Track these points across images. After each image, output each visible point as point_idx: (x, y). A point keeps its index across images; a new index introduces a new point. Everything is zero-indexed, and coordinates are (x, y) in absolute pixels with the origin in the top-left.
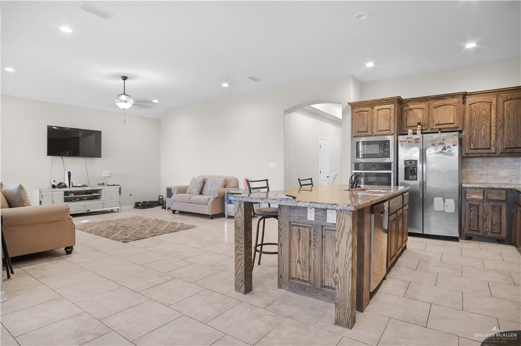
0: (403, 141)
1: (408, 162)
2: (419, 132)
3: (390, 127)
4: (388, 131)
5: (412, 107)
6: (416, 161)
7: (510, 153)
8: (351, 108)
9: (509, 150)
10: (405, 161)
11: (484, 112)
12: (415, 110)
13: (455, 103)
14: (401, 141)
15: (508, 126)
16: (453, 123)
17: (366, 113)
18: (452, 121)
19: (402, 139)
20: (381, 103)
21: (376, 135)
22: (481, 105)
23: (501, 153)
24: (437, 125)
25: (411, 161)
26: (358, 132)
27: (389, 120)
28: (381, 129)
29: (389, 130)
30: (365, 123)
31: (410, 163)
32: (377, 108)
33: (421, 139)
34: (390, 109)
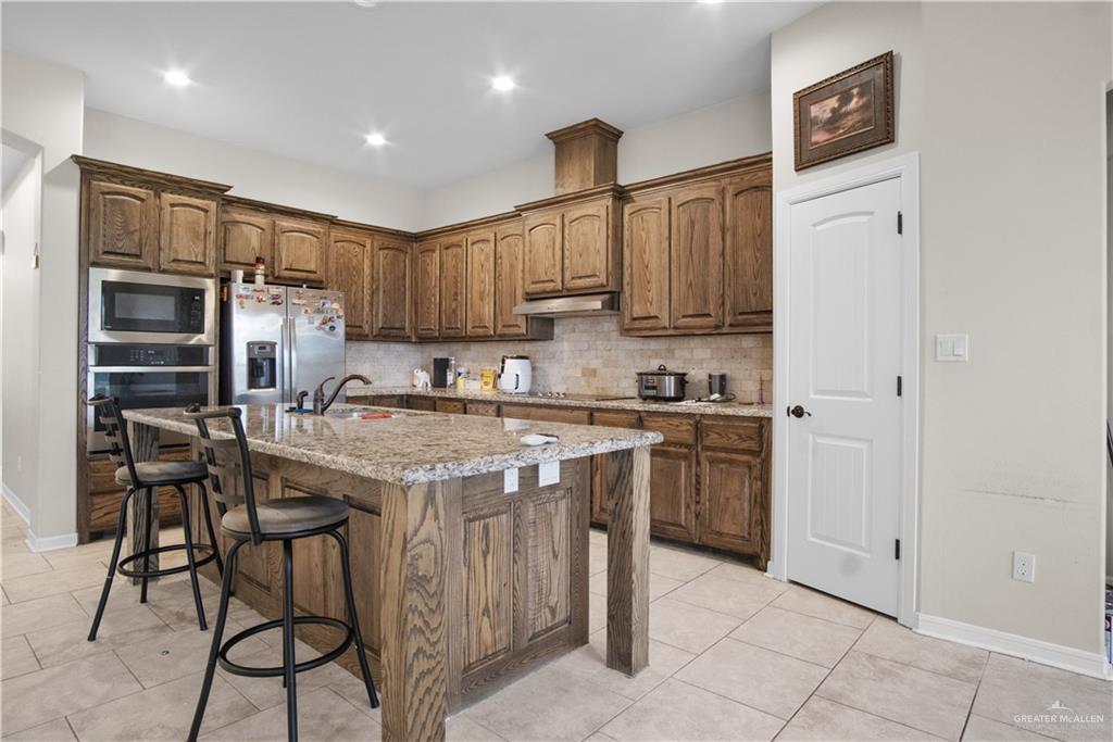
0: (247, 297)
1: (257, 347)
2: (260, 279)
3: (205, 255)
4: (201, 267)
5: (237, 217)
6: (273, 345)
7: (384, 336)
8: (79, 171)
9: (384, 332)
10: (249, 344)
11: (355, 260)
12: (246, 228)
13: (319, 233)
14: (240, 296)
15: (384, 292)
16: (315, 272)
17: (139, 202)
18: (312, 268)
19: (242, 292)
20: (181, 188)
21: (165, 272)
22: (352, 246)
23: (375, 336)
24: (286, 269)
25: (262, 346)
26: (106, 253)
27: (202, 237)
28: (180, 258)
29: (200, 263)
30: (132, 233)
31: (260, 348)
32: (168, 197)
33: (283, 297)
34: (206, 211)
